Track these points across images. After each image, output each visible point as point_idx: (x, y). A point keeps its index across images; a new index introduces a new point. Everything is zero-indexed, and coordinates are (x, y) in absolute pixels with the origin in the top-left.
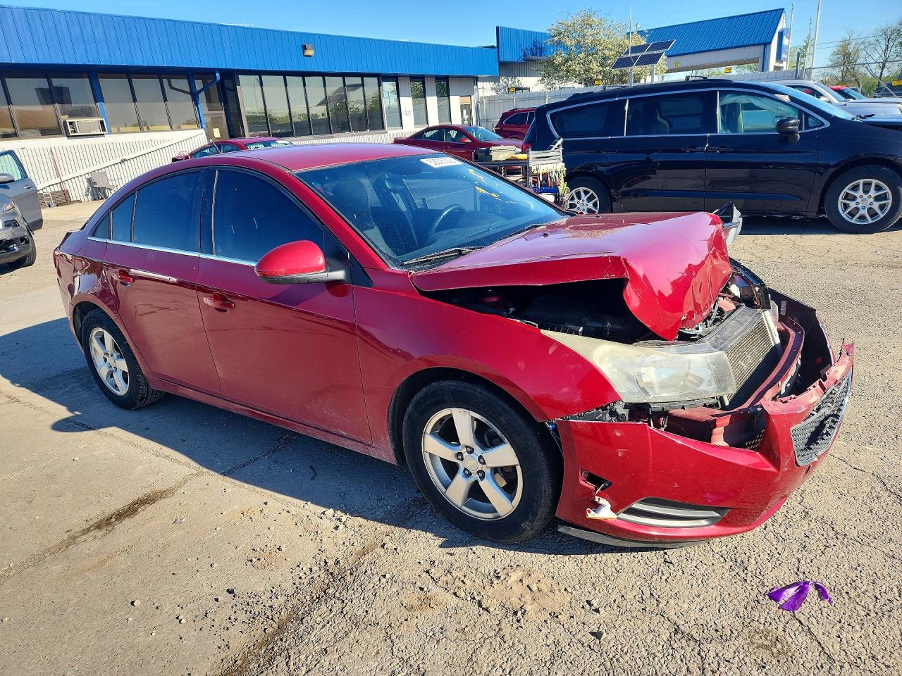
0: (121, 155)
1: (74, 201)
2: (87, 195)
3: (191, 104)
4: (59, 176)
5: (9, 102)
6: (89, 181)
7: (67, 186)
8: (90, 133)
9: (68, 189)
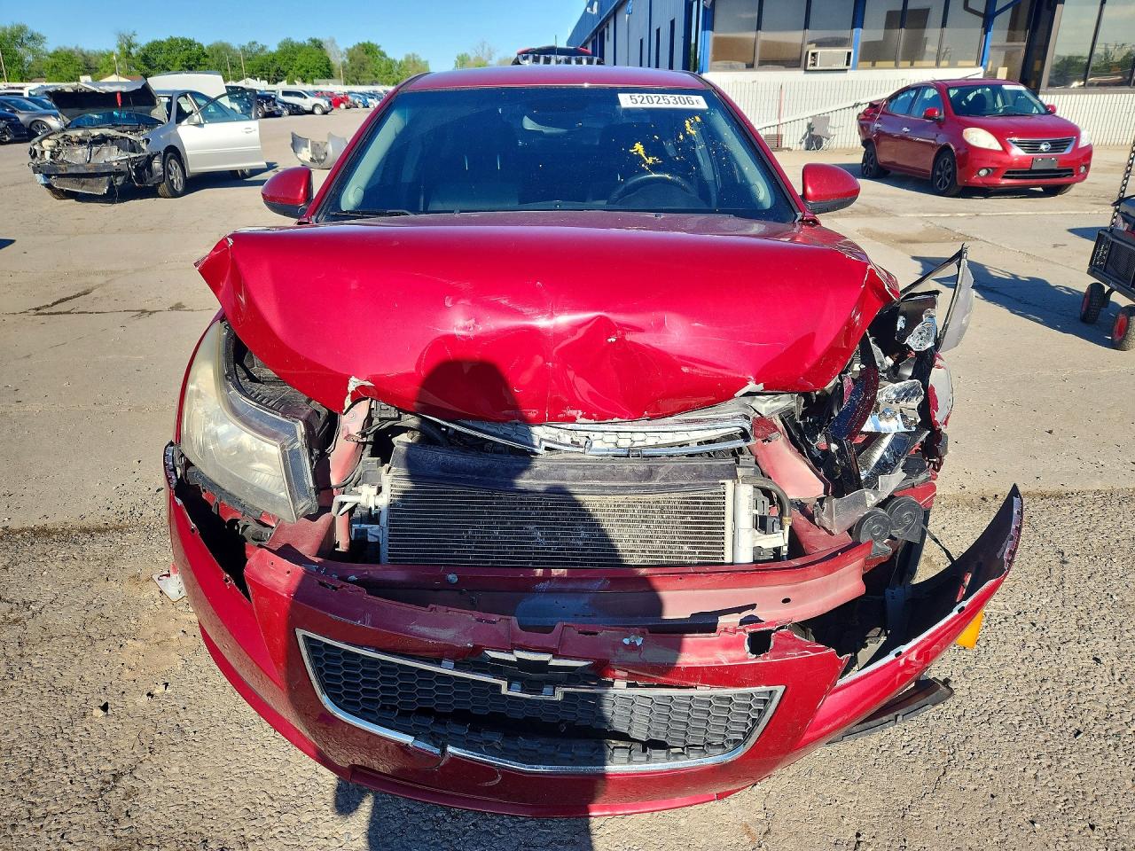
0: (857, 96)
1: (785, 149)
2: (801, 143)
3: (979, 30)
4: (779, 118)
5: (759, 28)
6: (809, 126)
7: (783, 131)
8: (830, 68)
9: (784, 133)
